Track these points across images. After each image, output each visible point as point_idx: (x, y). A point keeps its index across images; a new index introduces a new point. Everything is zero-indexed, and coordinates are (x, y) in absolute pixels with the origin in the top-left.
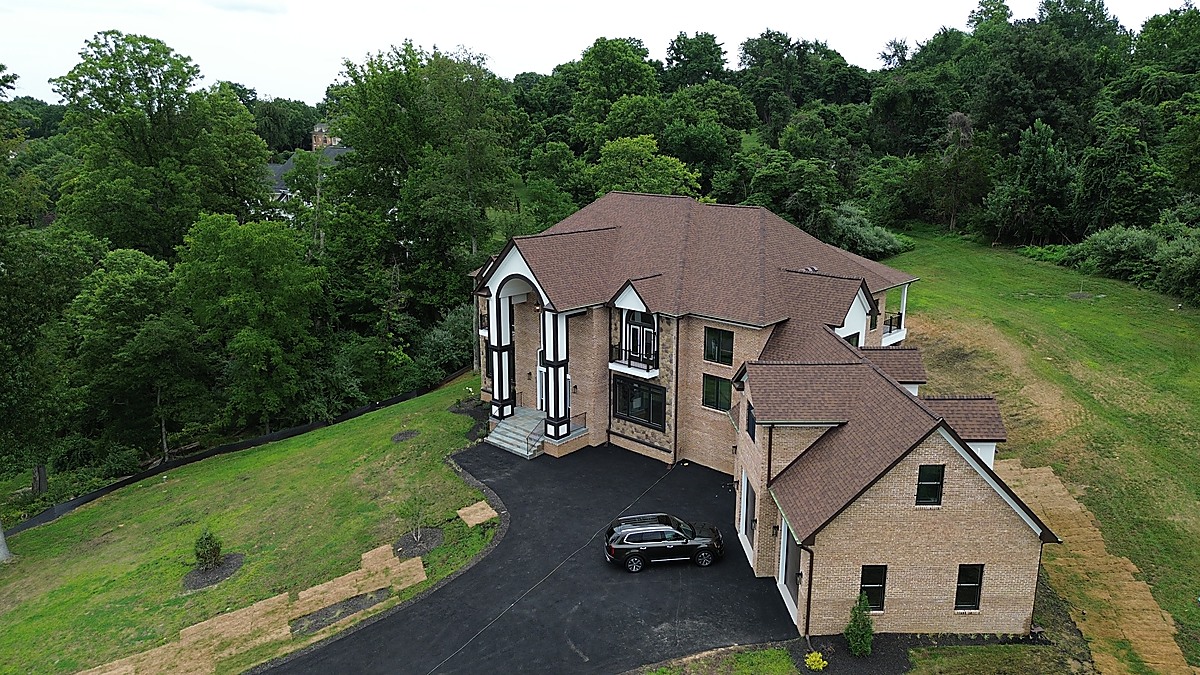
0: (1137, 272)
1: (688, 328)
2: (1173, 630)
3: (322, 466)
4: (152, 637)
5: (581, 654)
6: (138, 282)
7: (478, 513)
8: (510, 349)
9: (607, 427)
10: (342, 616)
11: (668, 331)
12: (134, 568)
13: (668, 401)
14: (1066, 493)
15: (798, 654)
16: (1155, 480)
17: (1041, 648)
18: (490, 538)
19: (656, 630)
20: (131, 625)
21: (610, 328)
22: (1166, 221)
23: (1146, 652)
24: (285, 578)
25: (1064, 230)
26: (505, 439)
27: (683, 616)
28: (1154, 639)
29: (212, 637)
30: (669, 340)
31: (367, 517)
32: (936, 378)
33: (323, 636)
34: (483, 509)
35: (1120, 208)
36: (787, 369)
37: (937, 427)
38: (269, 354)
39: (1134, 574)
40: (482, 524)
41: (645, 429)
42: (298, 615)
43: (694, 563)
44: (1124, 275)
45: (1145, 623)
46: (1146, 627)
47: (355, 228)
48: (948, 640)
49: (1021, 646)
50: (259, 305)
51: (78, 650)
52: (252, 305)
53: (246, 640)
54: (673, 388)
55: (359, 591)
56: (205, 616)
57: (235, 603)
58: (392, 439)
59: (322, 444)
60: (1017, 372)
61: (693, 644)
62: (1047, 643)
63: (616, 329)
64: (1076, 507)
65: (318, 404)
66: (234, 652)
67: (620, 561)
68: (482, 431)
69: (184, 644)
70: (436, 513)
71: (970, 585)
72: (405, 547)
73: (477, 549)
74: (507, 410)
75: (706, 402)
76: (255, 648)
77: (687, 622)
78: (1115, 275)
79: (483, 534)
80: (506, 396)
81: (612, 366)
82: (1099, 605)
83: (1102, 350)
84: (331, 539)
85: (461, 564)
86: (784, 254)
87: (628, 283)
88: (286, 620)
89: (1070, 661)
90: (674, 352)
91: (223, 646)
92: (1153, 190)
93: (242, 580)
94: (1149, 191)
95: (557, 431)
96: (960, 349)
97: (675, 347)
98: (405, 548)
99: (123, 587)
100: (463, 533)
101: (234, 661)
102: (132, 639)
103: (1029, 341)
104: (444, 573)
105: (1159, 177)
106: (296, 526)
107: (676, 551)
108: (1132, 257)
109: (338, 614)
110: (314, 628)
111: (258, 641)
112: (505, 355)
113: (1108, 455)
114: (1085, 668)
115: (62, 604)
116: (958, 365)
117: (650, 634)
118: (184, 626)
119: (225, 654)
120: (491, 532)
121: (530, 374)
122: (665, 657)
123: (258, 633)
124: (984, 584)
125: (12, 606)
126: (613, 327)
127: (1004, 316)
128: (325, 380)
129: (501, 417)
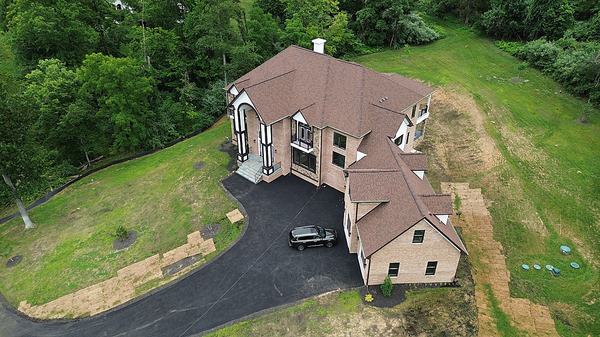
0: (546, 68)
1: (326, 132)
2: (509, 280)
3: (163, 181)
4: (106, 274)
5: (279, 292)
6: (61, 84)
7: (235, 216)
8: (245, 132)
9: (290, 167)
10: (183, 267)
11: (317, 133)
12: (90, 235)
13: (317, 161)
14: (483, 204)
15: (363, 294)
16: (522, 200)
17: (456, 288)
18: (241, 230)
19: (309, 281)
20: (96, 267)
21: (291, 126)
22: (566, 38)
23: (496, 290)
24: (156, 246)
25: (519, 33)
26: (245, 172)
27: (319, 274)
28: (501, 284)
29: (131, 275)
30: (318, 137)
31: (187, 215)
32: (442, 128)
33: (176, 277)
34: (237, 213)
35: (546, 27)
36: (366, 175)
37: (423, 219)
38: (132, 123)
39: (501, 251)
40: (237, 222)
41: (307, 170)
42: (164, 266)
43: (325, 246)
44: (540, 68)
45: (499, 276)
46: (499, 278)
47: (163, 40)
48: (422, 286)
49: (449, 288)
50: (124, 101)
51: (76, 279)
52: (120, 101)
53: (145, 277)
54: (320, 157)
55: (188, 255)
56: (126, 264)
57: (137, 258)
58: (194, 167)
59: (162, 166)
60: (478, 129)
61: (322, 288)
62: (459, 286)
63: (294, 127)
64: (486, 213)
65: (156, 140)
66: (141, 283)
67: (295, 247)
68: (234, 167)
69: (120, 278)
70: (216, 214)
71: (432, 268)
72: (206, 233)
73: (237, 236)
74: (245, 158)
75: (334, 162)
76: (150, 282)
77: (321, 276)
78: (536, 67)
79: (238, 227)
80: (244, 152)
81: (292, 145)
82: (483, 266)
83: (519, 119)
84: (173, 226)
85: (231, 244)
86: (372, 93)
87: (299, 111)
88: (160, 268)
89: (466, 295)
90: (320, 142)
91: (136, 280)
92: (563, 20)
93: (138, 246)
94: (561, 21)
95: (268, 172)
96: (455, 112)
97: (320, 140)
98: (205, 235)
99: (88, 246)
100: (229, 226)
101: (142, 287)
102: (98, 274)
103: (486, 111)
104: (224, 248)
105: (568, 13)
106: (157, 217)
107: (318, 243)
108: (546, 59)
109: (181, 266)
110: (173, 273)
111: (150, 278)
112: (243, 135)
113: (506, 184)
114: (471, 298)
115: (63, 254)
116: (453, 121)
117: (306, 283)
118: (118, 269)
119: (138, 284)
120: (241, 227)
121: (255, 140)
122: (312, 295)
123: (149, 274)
124: (437, 267)
125: (42, 254)
126: (292, 126)
127: (479, 93)
128: (158, 127)
129: (243, 161)
